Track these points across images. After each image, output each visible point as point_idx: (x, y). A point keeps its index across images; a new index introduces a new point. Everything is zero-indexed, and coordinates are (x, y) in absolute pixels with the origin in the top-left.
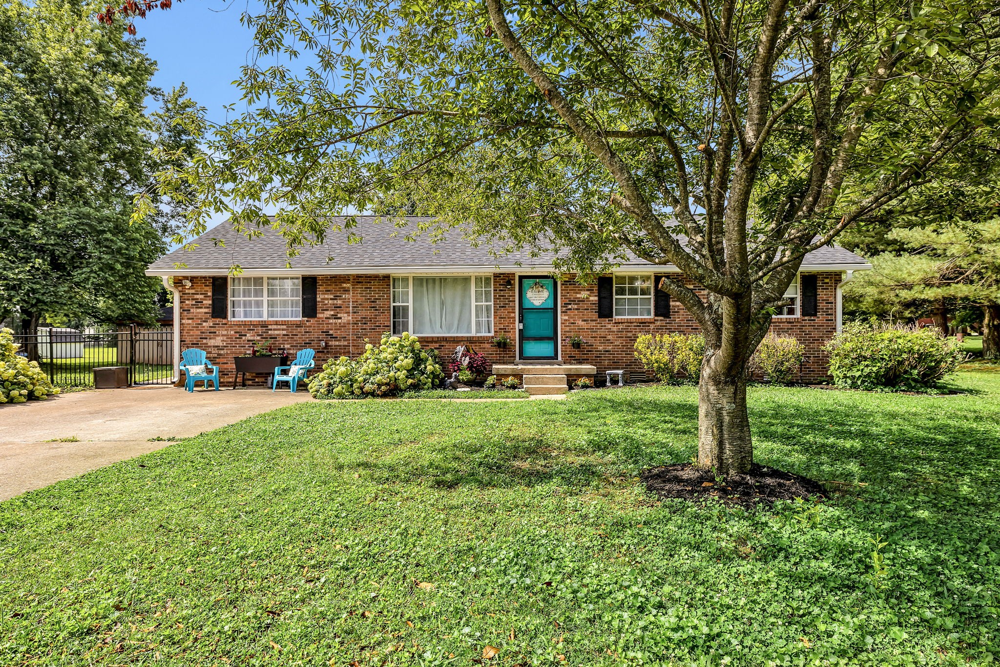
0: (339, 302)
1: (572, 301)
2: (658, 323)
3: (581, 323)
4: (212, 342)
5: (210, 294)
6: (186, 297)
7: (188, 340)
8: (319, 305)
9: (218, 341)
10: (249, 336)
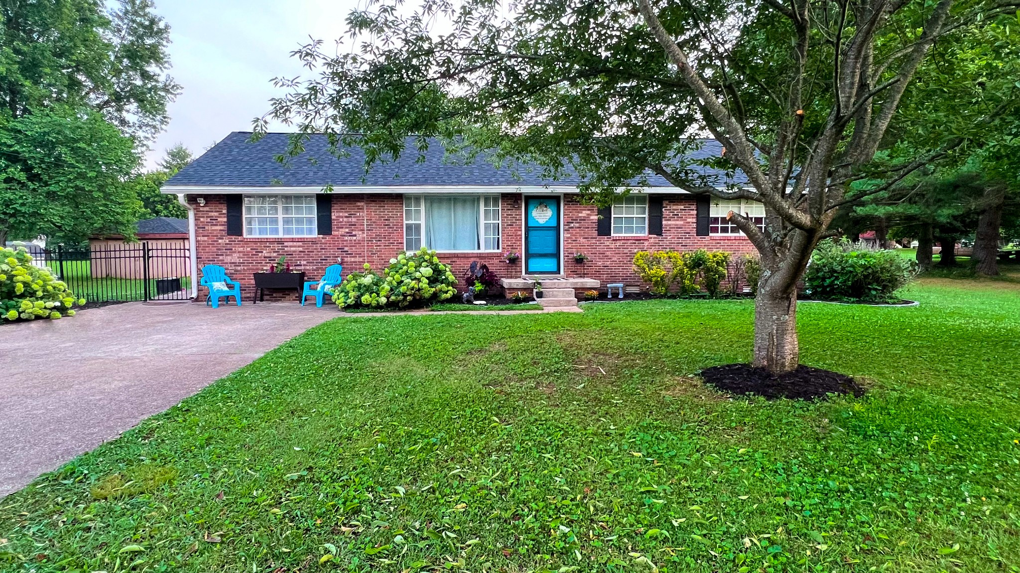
0: (354, 220)
1: (574, 220)
2: (652, 240)
3: (582, 240)
4: (228, 259)
5: (224, 211)
6: (200, 214)
7: (204, 256)
8: (334, 223)
9: (235, 258)
10: (265, 253)
